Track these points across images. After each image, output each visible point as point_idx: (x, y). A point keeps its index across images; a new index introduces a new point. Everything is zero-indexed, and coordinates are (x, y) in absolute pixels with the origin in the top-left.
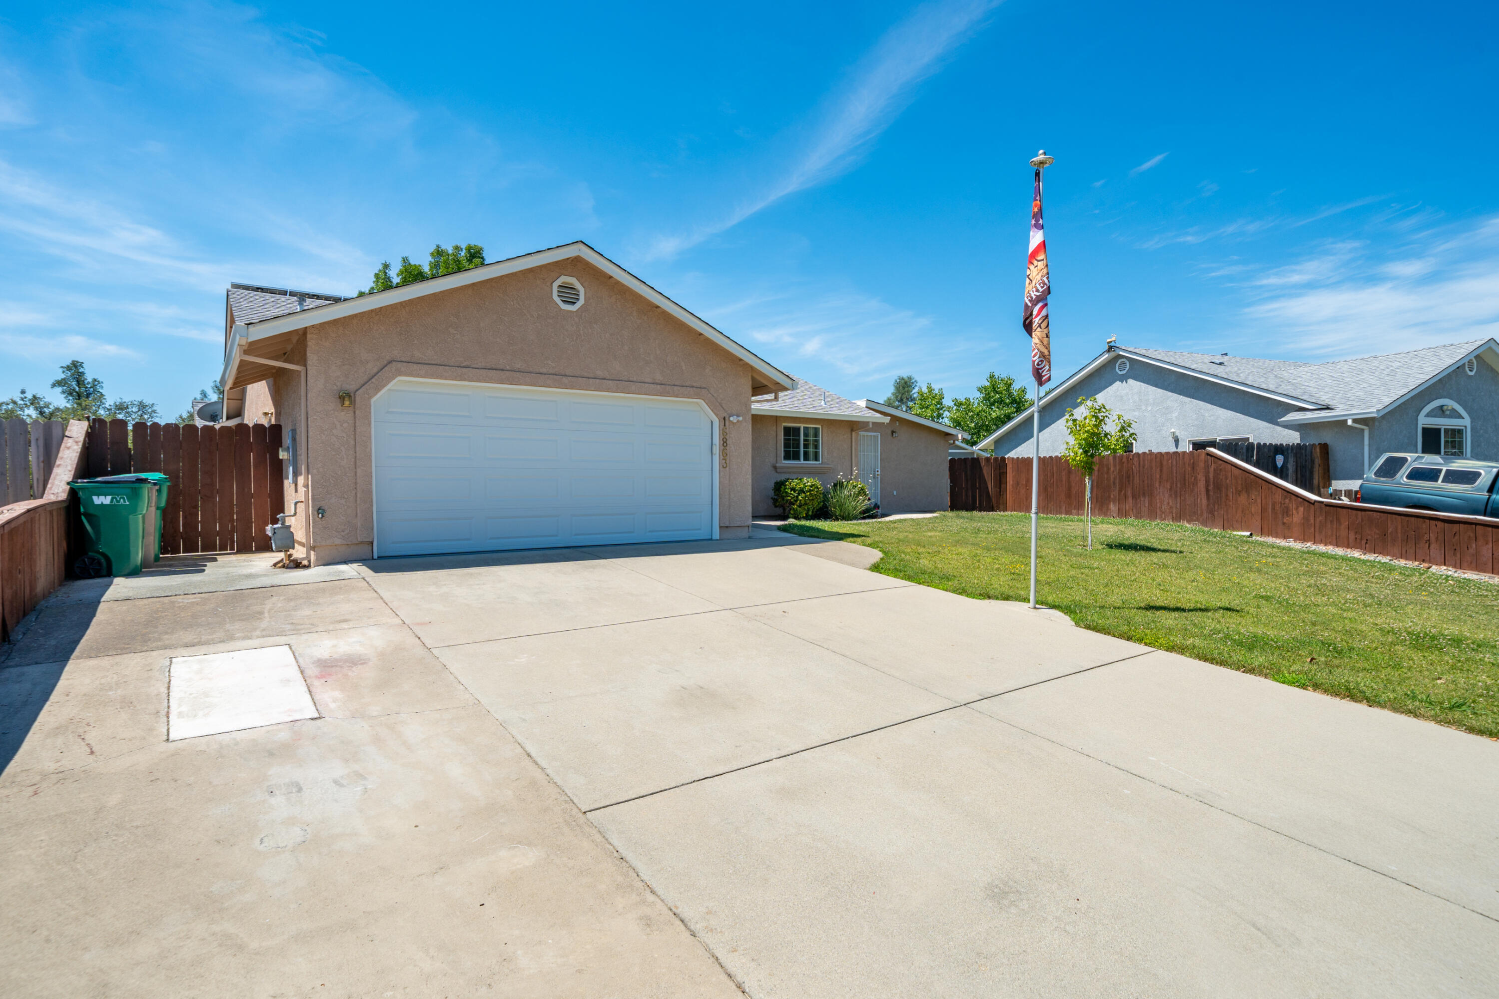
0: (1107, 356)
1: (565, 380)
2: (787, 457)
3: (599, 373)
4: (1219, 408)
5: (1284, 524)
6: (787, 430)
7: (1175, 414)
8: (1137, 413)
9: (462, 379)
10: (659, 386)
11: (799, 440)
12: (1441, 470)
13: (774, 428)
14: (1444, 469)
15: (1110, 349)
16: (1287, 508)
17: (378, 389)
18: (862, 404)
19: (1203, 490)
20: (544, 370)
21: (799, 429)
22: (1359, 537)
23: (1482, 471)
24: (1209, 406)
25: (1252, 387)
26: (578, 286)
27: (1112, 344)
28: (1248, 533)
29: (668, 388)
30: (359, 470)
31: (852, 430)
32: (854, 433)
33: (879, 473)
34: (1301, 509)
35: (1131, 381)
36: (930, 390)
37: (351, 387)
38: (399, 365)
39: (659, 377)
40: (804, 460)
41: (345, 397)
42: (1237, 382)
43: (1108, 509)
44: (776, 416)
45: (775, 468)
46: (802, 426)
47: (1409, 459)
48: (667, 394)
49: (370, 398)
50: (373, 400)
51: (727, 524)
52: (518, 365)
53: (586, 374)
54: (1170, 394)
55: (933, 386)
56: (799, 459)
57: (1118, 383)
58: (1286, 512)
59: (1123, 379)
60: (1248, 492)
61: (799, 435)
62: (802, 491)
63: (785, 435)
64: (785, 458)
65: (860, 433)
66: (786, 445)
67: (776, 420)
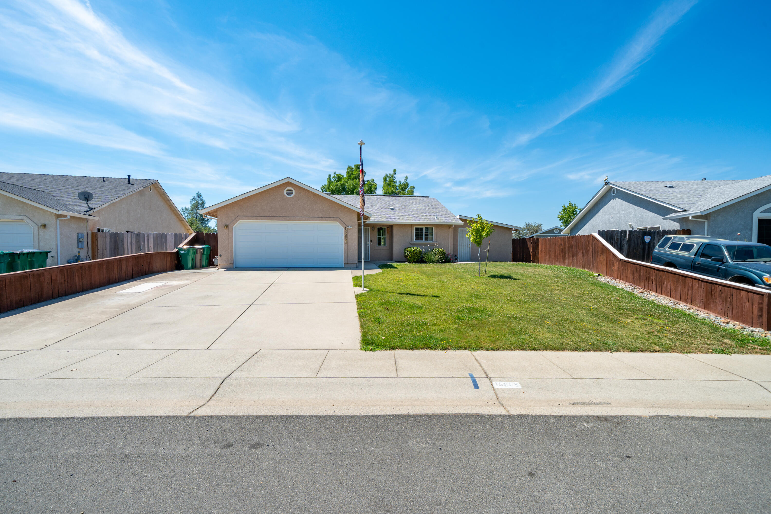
0: (605, 187)
1: (288, 218)
2: (417, 239)
3: (299, 215)
4: (649, 212)
5: (612, 270)
6: (417, 229)
7: (632, 215)
8: (618, 215)
9: (257, 220)
10: (320, 218)
11: (423, 233)
12: (681, 244)
13: (411, 228)
14: (683, 243)
15: (607, 183)
16: (613, 262)
17: (234, 224)
18: (458, 217)
19: (591, 253)
20: (282, 216)
21: (423, 228)
22: (633, 277)
23: (695, 245)
24: (645, 210)
25: (657, 200)
26: (293, 190)
27: (606, 181)
28: (597, 274)
29: (323, 218)
30: (230, 245)
31: (450, 228)
32: (450, 229)
33: (470, 245)
34: (617, 263)
35: (617, 199)
36: (571, 204)
37: (228, 224)
38: (240, 217)
39: (321, 215)
40: (425, 240)
41: (227, 226)
42: (651, 198)
43: (565, 262)
44: (412, 224)
45: (410, 243)
46: (424, 227)
47: (672, 238)
48: (323, 220)
49: (233, 226)
50: (234, 226)
51: (347, 262)
52: (273, 215)
53: (295, 216)
54: (631, 205)
55: (572, 203)
56: (423, 240)
57: (612, 200)
58: (613, 265)
59: (614, 198)
60: (603, 254)
61: (423, 231)
62: (410, 252)
63: (416, 231)
64: (416, 240)
65: (459, 229)
66: (417, 234)
67: (411, 225)
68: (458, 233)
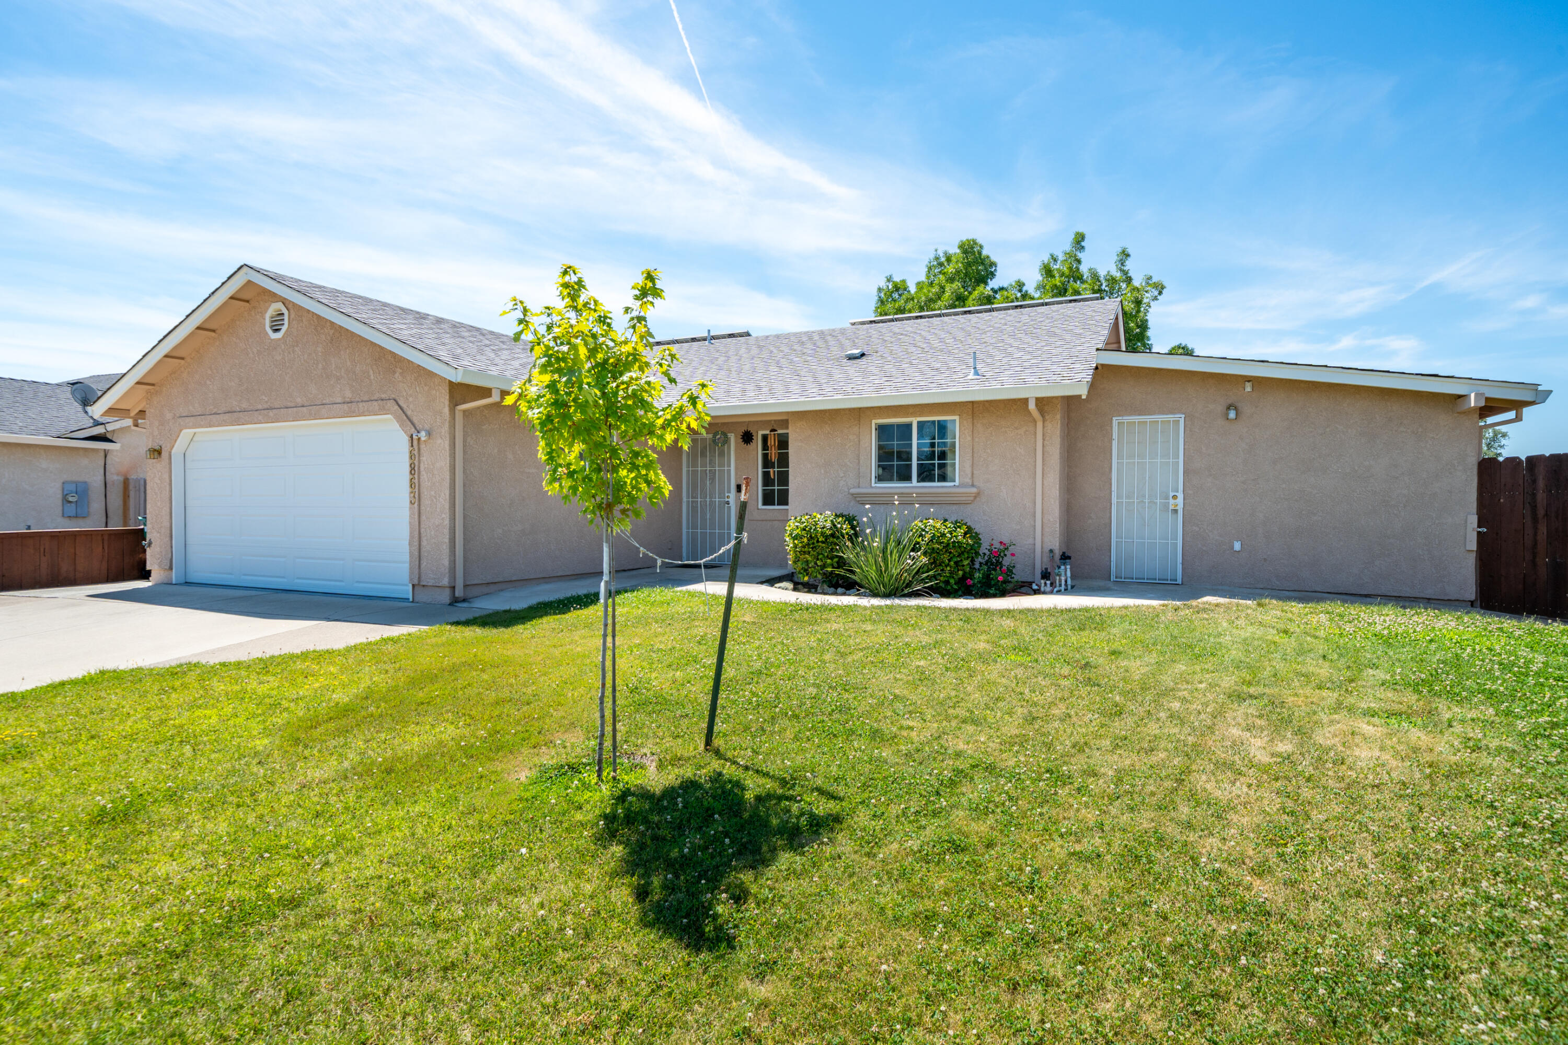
2: (884, 474)
6: (883, 430)
11: (911, 445)
13: (856, 427)
21: (909, 426)
32: (1038, 423)
33: (1180, 501)
40: (922, 479)
44: (860, 408)
45: (853, 496)
46: (915, 421)
56: (909, 479)
61: (909, 437)
63: (878, 438)
64: (880, 479)
65: (1115, 421)
66: (885, 455)
67: (859, 414)
68: (1111, 440)
